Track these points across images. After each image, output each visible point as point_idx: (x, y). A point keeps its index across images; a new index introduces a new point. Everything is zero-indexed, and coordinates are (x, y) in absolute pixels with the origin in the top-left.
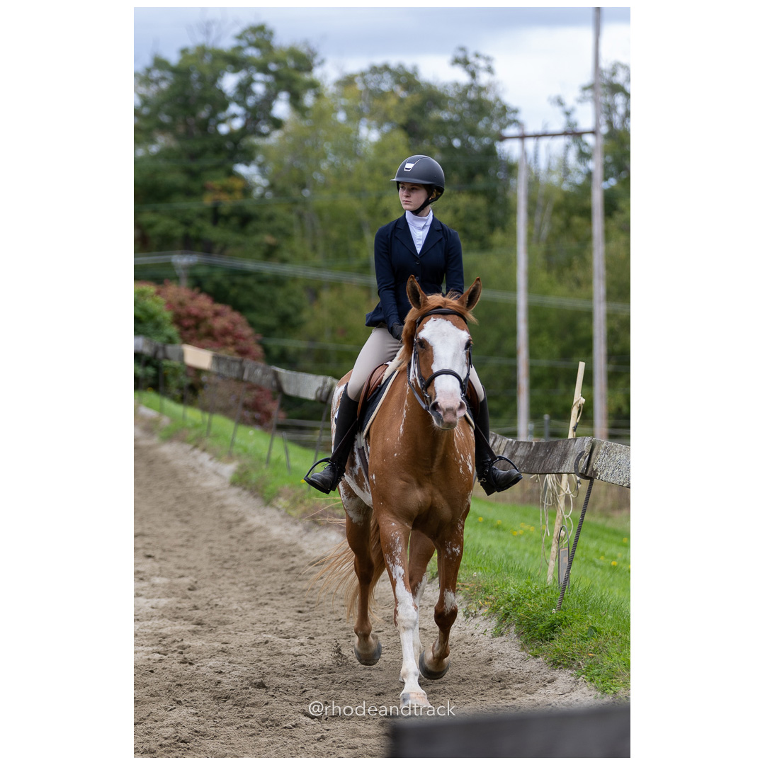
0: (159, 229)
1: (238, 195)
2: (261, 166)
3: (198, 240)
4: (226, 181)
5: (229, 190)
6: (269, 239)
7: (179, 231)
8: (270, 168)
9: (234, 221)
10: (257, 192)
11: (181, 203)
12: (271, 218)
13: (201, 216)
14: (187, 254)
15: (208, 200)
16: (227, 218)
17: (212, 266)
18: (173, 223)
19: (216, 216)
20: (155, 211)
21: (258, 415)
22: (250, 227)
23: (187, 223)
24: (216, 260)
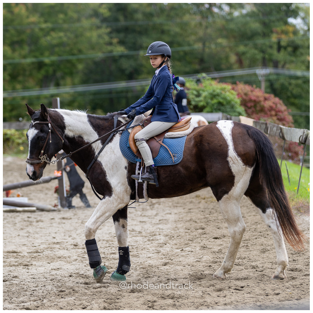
0: (248, 55)
1: (291, 35)
3: (271, 60)
4: (284, 28)
5: (286, 33)
9: (290, 49)
13: (271, 47)
14: (264, 68)
17: (278, 74)
18: (256, 52)
19: (279, 47)
20: (246, 45)
21: (290, 154)
22: (298, 53)
23: (263, 51)
24: (280, 71)
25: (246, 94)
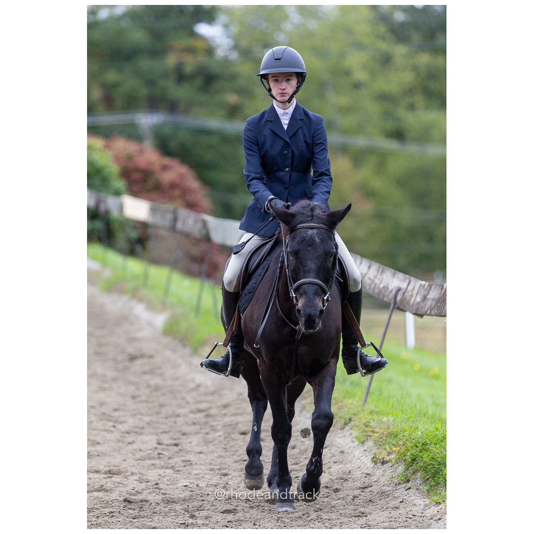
1: (202, 55)
2: (226, 26)
5: (191, 50)
6: (232, 98)
7: (143, 91)
8: (235, 29)
9: (199, 82)
10: (220, 53)
11: (145, 64)
12: (234, 77)
13: (165, 75)
15: (171, 60)
16: (191, 78)
19: (181, 77)
25: (130, 158)
